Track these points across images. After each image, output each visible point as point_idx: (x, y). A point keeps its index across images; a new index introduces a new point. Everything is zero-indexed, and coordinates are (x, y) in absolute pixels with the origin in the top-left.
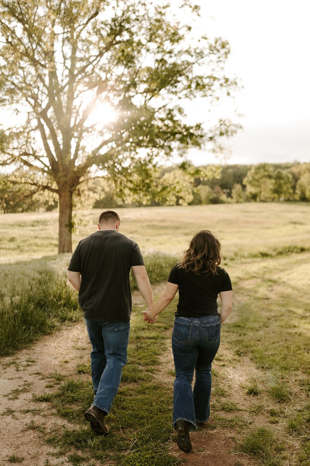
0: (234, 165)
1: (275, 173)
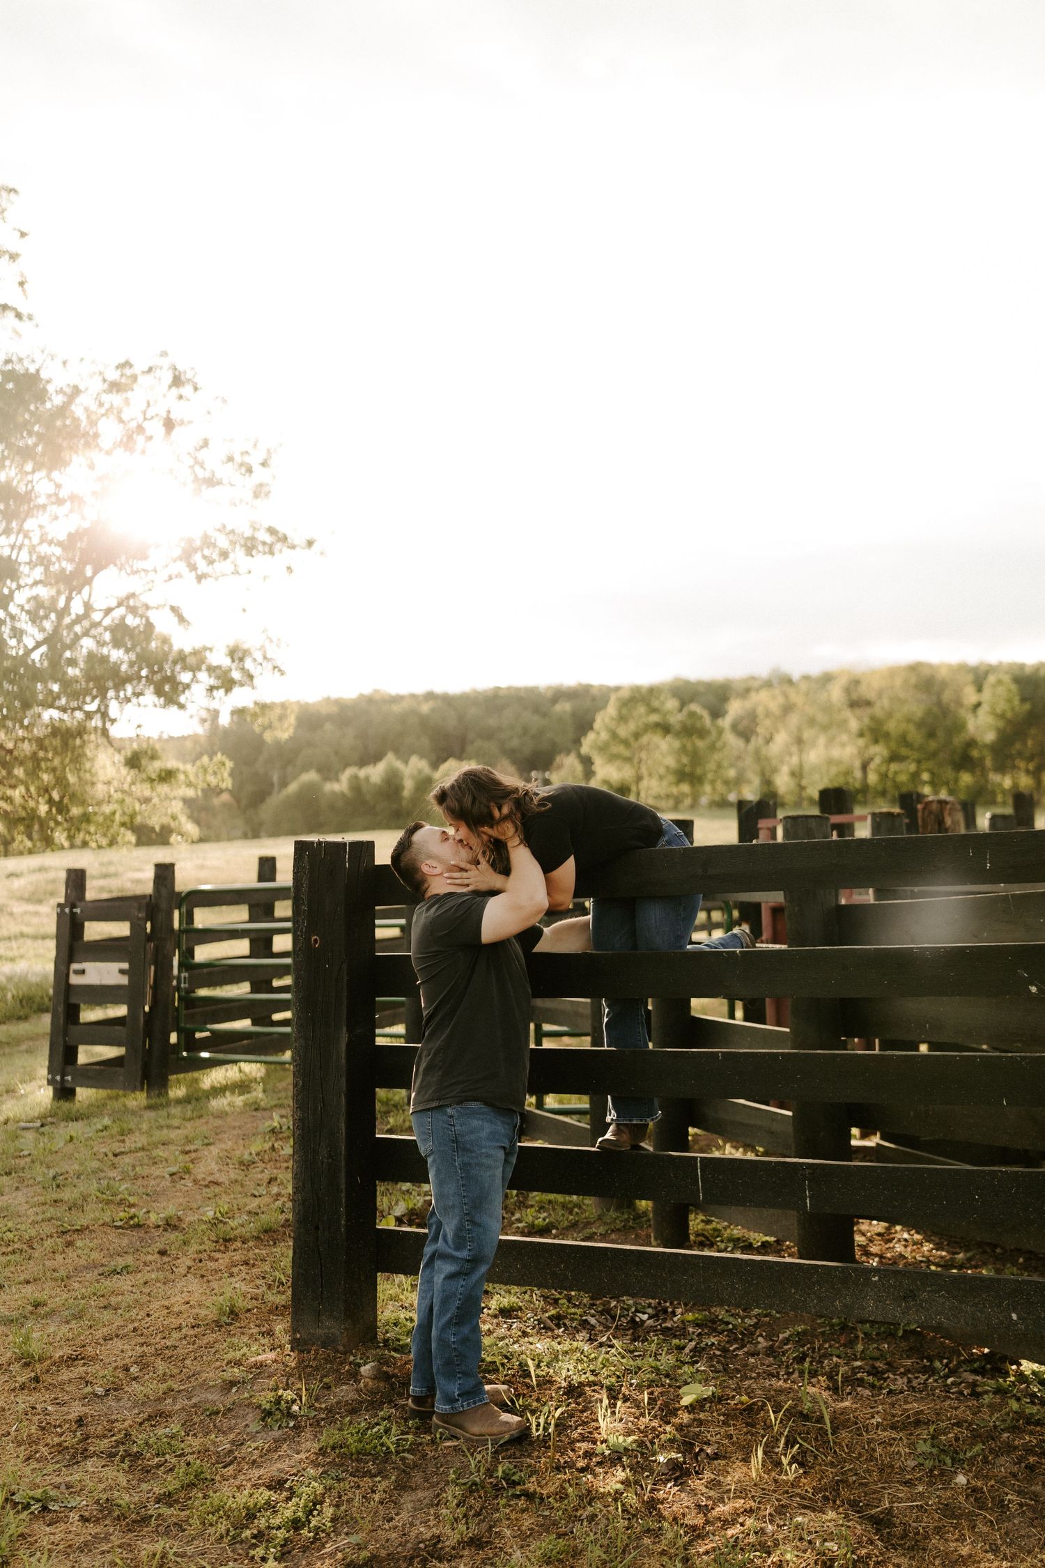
0: (580, 685)
1: (680, 717)
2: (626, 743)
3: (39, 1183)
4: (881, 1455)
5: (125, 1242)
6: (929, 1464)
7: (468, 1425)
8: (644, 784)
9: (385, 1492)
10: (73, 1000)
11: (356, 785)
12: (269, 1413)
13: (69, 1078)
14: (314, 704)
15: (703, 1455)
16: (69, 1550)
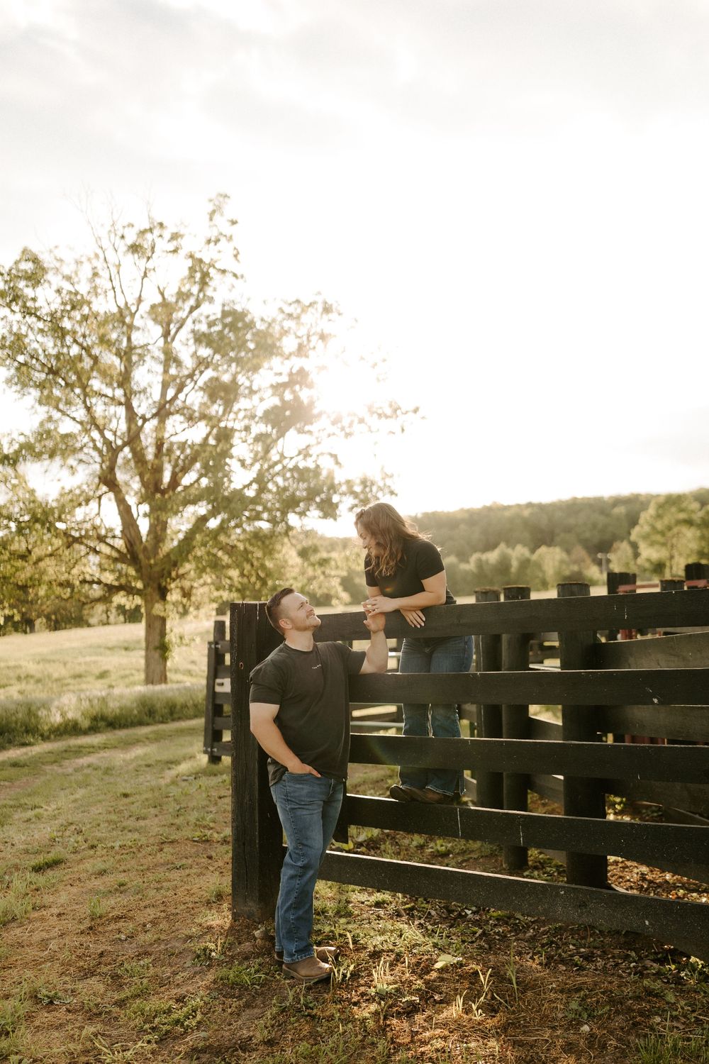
0: (633, 494)
1: (701, 514)
2: (663, 533)
3: (170, 813)
4: (545, 1009)
5: (193, 850)
6: (571, 1016)
7: (299, 970)
8: (674, 562)
9: (236, 1007)
10: (218, 702)
11: (480, 564)
12: (198, 956)
13: (215, 750)
14: (454, 513)
15: (432, 1000)
16: (50, 1028)
